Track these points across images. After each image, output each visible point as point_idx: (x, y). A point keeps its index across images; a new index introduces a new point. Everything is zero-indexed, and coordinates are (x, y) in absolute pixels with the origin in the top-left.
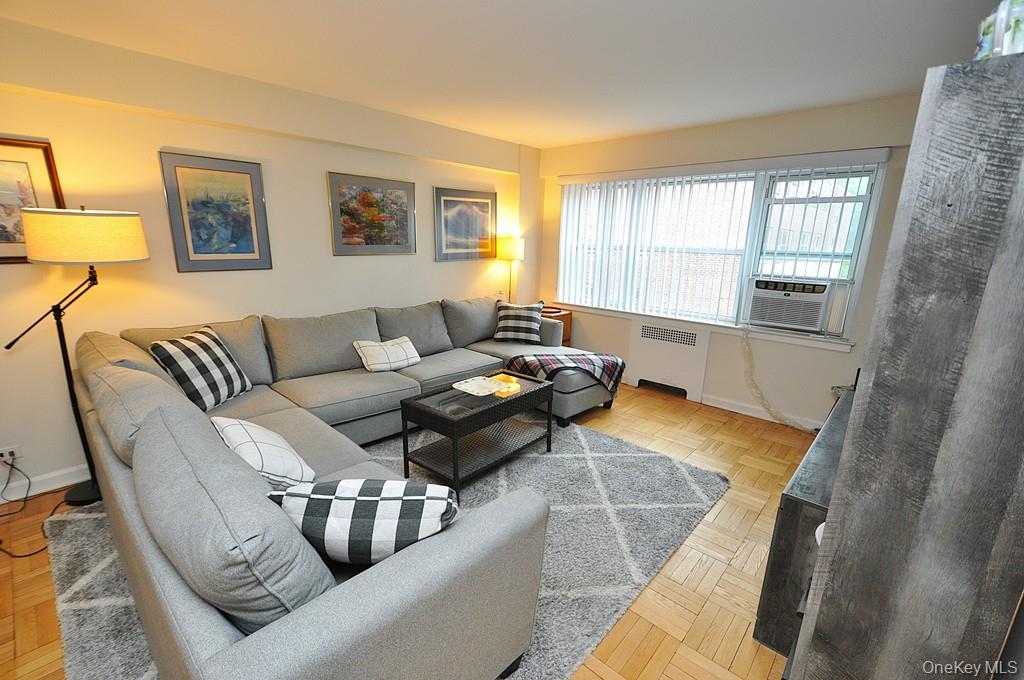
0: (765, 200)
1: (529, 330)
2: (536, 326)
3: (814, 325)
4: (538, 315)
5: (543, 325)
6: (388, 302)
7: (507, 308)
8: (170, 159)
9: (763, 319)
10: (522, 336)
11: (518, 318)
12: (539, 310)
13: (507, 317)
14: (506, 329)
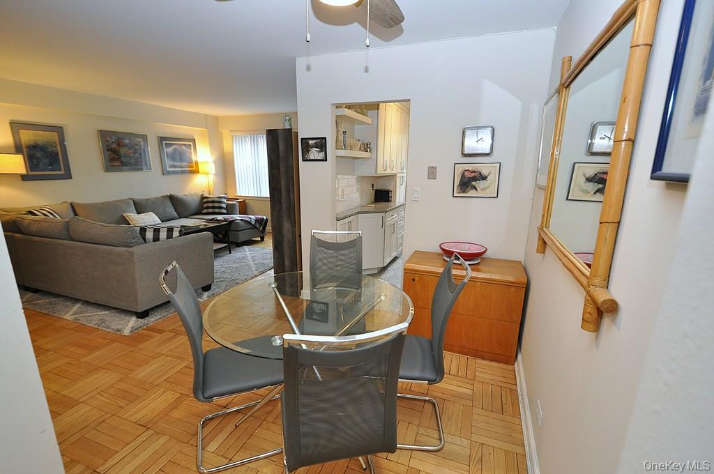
1: (220, 208)
2: (224, 206)
4: (225, 201)
5: (227, 205)
7: (207, 198)
8: (15, 126)
10: (217, 210)
11: (213, 202)
12: (225, 198)
13: (208, 202)
14: (207, 208)
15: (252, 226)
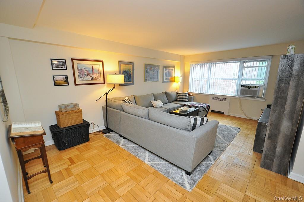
0: (242, 67)
1: (186, 98)
2: (187, 97)
3: (256, 95)
4: (187, 95)
5: (188, 97)
6: (155, 92)
7: (180, 93)
8: (120, 63)
9: (243, 94)
10: (184, 100)
11: (183, 96)
12: (187, 94)
13: (180, 96)
14: (180, 98)
15: (204, 109)
